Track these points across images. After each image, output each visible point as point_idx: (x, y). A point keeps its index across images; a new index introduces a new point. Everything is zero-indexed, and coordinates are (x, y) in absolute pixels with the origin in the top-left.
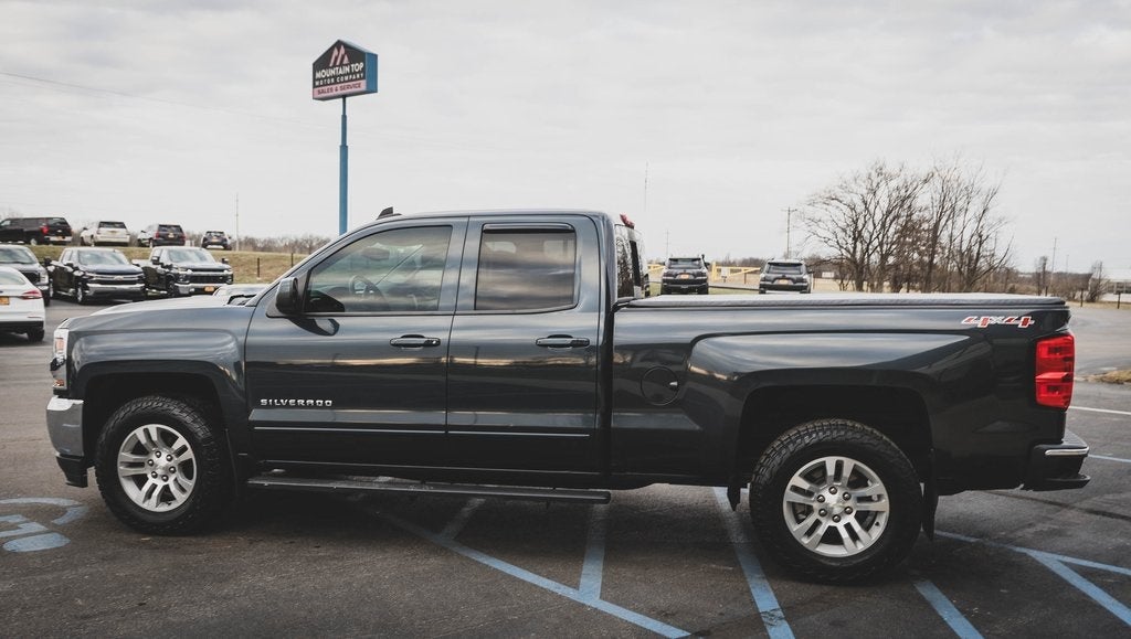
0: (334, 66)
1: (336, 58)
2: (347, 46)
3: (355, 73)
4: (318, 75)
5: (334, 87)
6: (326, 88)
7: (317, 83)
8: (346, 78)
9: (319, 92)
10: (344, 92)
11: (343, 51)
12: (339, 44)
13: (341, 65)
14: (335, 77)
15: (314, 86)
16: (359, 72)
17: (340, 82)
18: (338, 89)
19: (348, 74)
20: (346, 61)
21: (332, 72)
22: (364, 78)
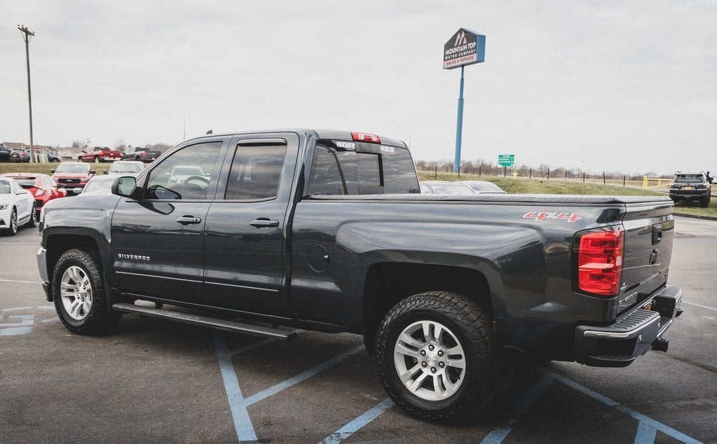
0: (458, 45)
1: (459, 40)
2: (466, 32)
3: (470, 49)
4: (447, 53)
5: (456, 60)
6: (452, 60)
7: (446, 58)
8: (465, 53)
9: (448, 64)
10: (462, 63)
11: (463, 35)
12: (461, 31)
13: (462, 45)
14: (457, 53)
15: (445, 60)
16: (473, 49)
17: (461, 56)
18: (459, 61)
19: (466, 51)
20: (465, 42)
21: (456, 50)
22: (476, 52)
